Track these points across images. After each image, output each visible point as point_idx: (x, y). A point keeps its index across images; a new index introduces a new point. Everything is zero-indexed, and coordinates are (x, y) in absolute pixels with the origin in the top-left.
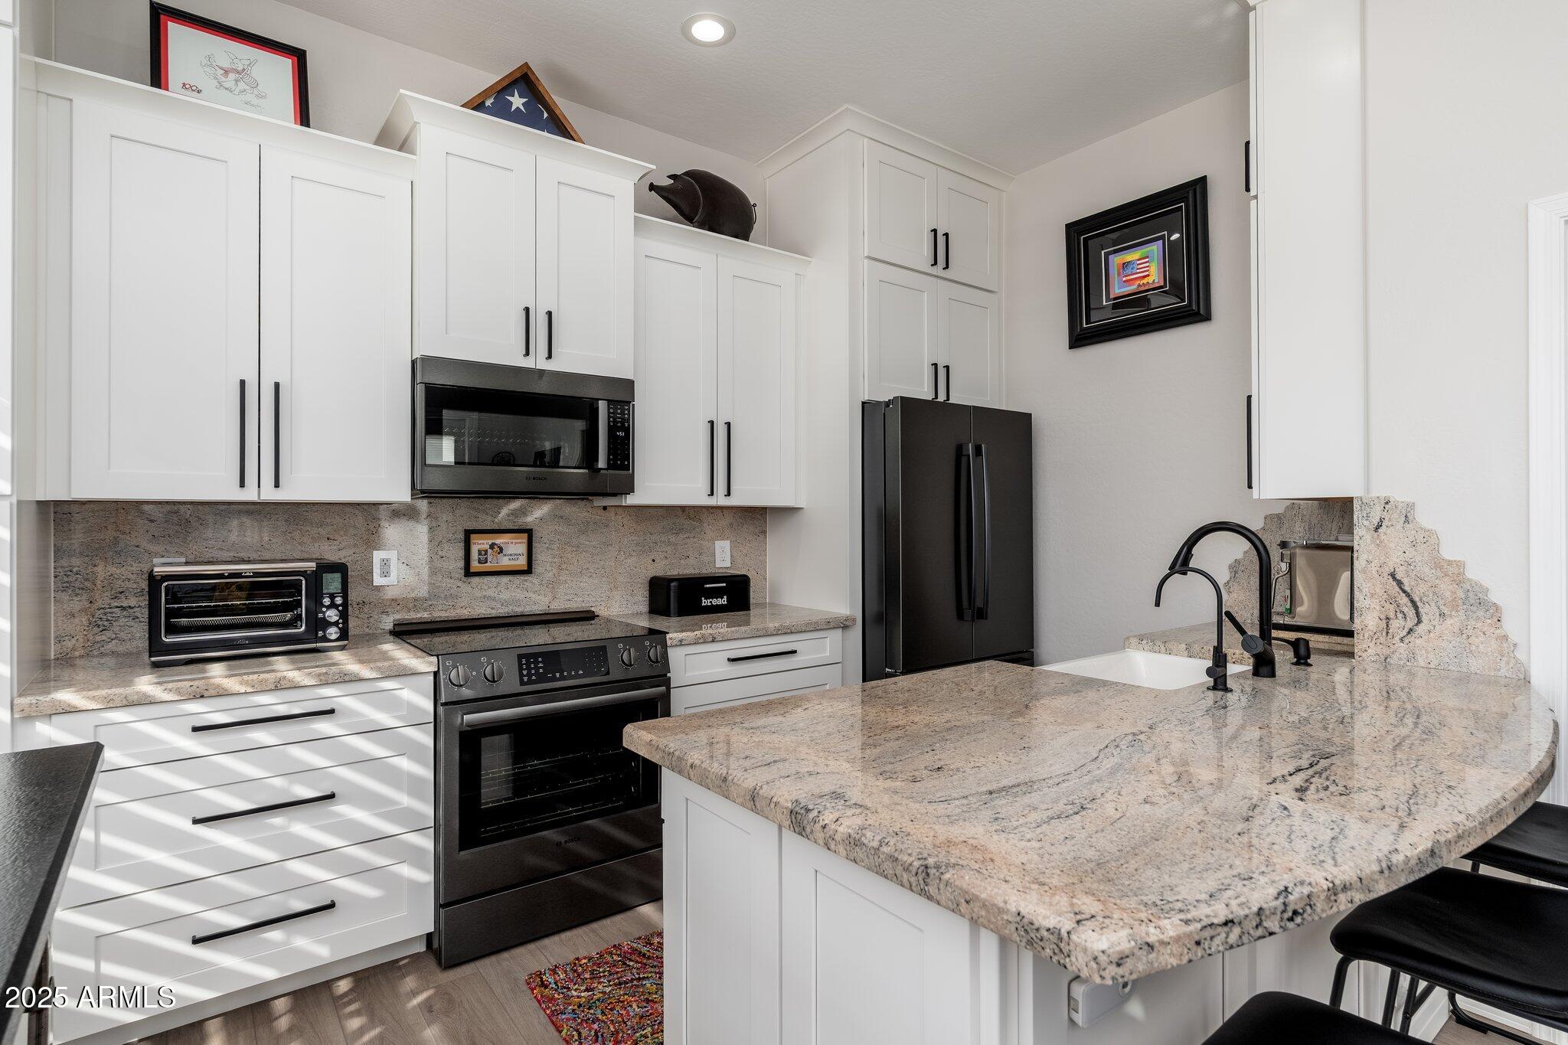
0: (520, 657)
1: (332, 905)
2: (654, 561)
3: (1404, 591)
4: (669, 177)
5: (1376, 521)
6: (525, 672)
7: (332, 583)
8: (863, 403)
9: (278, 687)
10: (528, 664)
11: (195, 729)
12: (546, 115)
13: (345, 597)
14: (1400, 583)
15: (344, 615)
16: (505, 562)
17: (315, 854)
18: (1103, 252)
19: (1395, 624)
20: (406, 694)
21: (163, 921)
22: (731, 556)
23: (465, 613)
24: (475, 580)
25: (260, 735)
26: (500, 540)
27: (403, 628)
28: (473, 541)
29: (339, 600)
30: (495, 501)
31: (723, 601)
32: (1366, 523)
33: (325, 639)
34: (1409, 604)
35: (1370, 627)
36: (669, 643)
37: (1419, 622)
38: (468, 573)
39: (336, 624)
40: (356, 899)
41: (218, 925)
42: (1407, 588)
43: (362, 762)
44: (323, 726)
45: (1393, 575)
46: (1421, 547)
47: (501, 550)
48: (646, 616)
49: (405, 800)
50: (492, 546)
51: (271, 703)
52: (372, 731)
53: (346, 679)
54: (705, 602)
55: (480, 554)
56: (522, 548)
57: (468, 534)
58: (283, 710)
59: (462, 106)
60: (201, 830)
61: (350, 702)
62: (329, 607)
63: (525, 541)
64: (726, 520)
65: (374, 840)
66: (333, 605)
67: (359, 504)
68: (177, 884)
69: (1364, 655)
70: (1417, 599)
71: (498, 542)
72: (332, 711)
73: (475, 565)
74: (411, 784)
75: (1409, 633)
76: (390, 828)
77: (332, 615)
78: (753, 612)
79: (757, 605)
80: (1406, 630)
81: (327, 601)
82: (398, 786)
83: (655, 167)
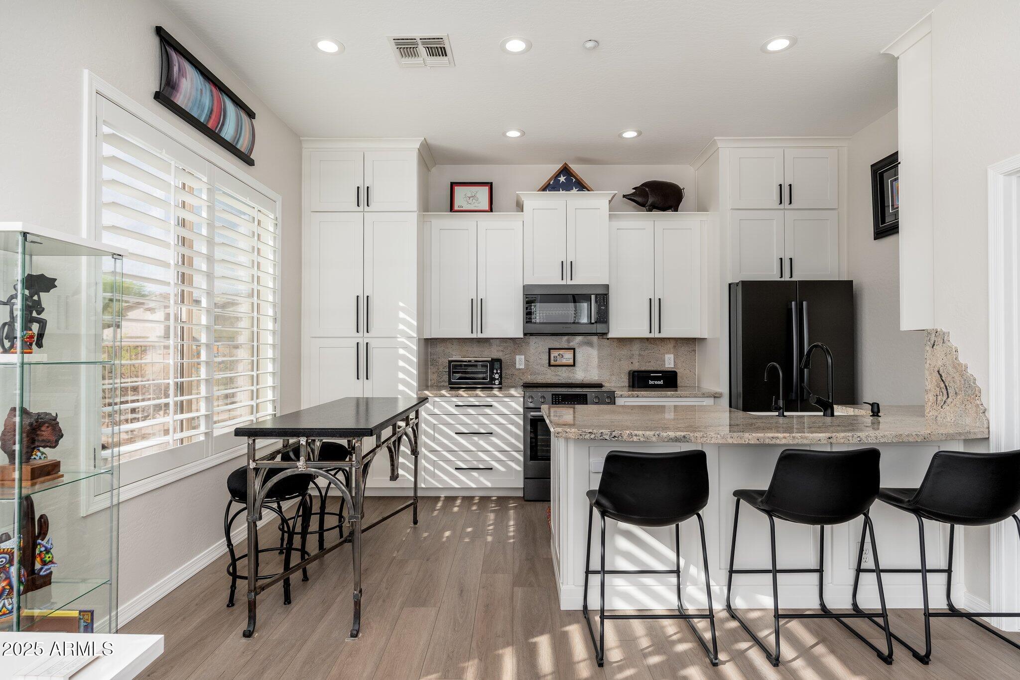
0: (553, 395)
1: (492, 469)
2: (632, 363)
3: (943, 381)
4: (633, 189)
5: (932, 342)
6: (554, 400)
7: (497, 365)
8: (730, 285)
9: (477, 396)
10: (556, 398)
11: (456, 406)
12: (574, 180)
13: (501, 371)
14: (941, 376)
15: (501, 376)
16: (564, 361)
17: (485, 451)
18: (889, 181)
19: (939, 398)
20: (513, 404)
21: (447, 461)
22: (674, 362)
23: (549, 381)
24: (552, 368)
25: (471, 411)
26: (561, 352)
27: (526, 385)
28: (551, 353)
29: (499, 371)
30: (560, 337)
31: (661, 382)
32: (929, 343)
33: (495, 384)
34: (944, 388)
35: (931, 400)
36: (616, 395)
37: (948, 397)
38: (550, 365)
39: (498, 379)
40: (498, 470)
41: (460, 466)
42: (944, 379)
43: (499, 424)
44: (488, 411)
45: (938, 372)
46: (949, 356)
47: (563, 356)
48: (627, 389)
49: (513, 441)
50: (559, 355)
51: (473, 401)
52: (502, 415)
53: (495, 396)
54: (651, 382)
55: (554, 358)
56: (571, 356)
57: (550, 349)
58: (477, 404)
59: (539, 191)
60: (456, 437)
61: (494, 404)
62: (496, 373)
63: (573, 353)
64: (671, 345)
65: (502, 451)
66: (497, 373)
67: (511, 338)
68: (451, 451)
69: (929, 415)
70: (947, 385)
71: (561, 353)
72: (491, 406)
73: (552, 362)
74: (516, 436)
75: (944, 403)
76: (507, 449)
77: (497, 376)
78: (679, 389)
79: (682, 387)
80: (943, 402)
81: (495, 371)
82: (512, 436)
83: (617, 192)
